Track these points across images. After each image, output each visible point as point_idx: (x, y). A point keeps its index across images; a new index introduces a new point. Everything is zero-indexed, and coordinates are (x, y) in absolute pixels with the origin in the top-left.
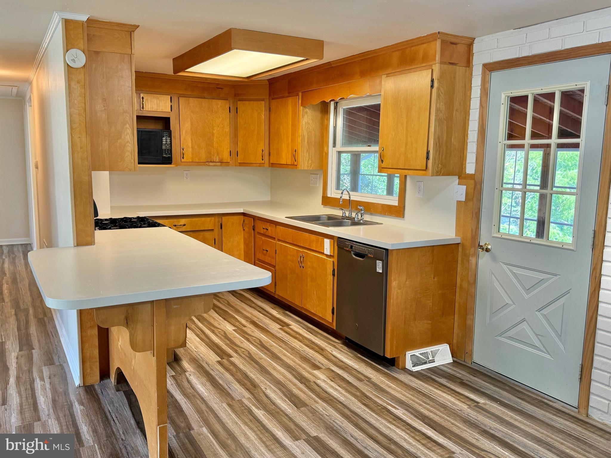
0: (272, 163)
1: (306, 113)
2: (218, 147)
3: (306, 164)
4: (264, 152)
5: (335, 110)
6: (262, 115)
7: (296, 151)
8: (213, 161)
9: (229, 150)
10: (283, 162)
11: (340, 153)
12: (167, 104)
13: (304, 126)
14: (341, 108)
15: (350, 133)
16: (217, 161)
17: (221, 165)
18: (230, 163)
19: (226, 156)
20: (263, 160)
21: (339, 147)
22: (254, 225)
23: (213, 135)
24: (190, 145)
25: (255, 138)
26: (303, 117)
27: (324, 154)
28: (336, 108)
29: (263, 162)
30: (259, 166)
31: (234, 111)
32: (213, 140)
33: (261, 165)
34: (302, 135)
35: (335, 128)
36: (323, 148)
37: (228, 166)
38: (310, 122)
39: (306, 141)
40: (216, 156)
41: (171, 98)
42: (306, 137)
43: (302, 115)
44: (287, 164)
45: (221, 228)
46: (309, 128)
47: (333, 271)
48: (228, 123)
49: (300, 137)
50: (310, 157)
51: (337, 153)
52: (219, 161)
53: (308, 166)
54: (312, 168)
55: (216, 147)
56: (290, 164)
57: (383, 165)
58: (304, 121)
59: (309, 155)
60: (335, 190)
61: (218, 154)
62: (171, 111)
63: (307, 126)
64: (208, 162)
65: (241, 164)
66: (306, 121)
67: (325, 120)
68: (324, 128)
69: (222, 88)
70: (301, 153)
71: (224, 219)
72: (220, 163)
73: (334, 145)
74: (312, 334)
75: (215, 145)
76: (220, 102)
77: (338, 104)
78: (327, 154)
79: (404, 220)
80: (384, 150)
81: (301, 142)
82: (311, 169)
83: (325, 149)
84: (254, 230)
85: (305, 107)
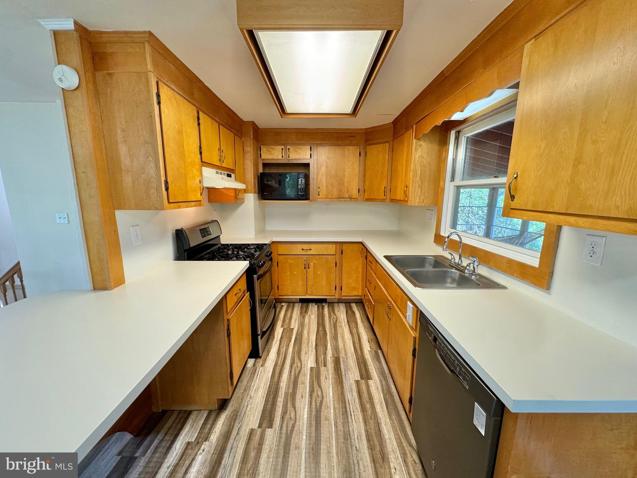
0: (392, 199)
1: (421, 146)
2: (348, 185)
3: (417, 200)
4: (386, 189)
5: (457, 140)
6: (386, 156)
7: (407, 187)
8: (343, 197)
9: (358, 188)
10: (398, 198)
11: (459, 188)
12: (308, 153)
13: (417, 160)
14: (463, 137)
15: (474, 165)
16: (347, 197)
17: (350, 201)
18: (359, 199)
19: (355, 193)
20: (385, 196)
21: (458, 182)
22: (367, 255)
23: (344, 176)
24: (325, 184)
25: (379, 176)
26: (416, 150)
27: (440, 189)
28: (457, 138)
29: (385, 197)
30: (382, 201)
31: (363, 154)
32: (344, 180)
33: (383, 200)
34: (413, 170)
35: (454, 160)
36: (439, 183)
37: (357, 201)
38: (425, 156)
39: (419, 175)
40: (346, 193)
41: (311, 148)
42: (419, 172)
43: (415, 148)
44: (400, 200)
45: (342, 254)
46: (423, 163)
47: (413, 350)
48: (358, 165)
49: (411, 171)
50: (423, 192)
51: (455, 188)
52: (348, 197)
53: (419, 203)
54: (425, 204)
55: (347, 186)
56: (402, 200)
57: (514, 204)
58: (417, 154)
59: (421, 191)
60: (449, 229)
61: (348, 192)
62: (311, 157)
63: (421, 160)
64: (340, 198)
65: (368, 200)
66: (420, 154)
67: (443, 152)
68: (441, 160)
69: (353, 136)
70: (412, 188)
71: (345, 247)
72: (349, 199)
73: (453, 178)
74: (387, 408)
75: (346, 184)
76: (351, 148)
77: (461, 133)
78: (443, 189)
79: (549, 294)
80: (519, 178)
81: (412, 177)
82: (423, 205)
83: (442, 183)
84: (366, 259)
85: (419, 139)
